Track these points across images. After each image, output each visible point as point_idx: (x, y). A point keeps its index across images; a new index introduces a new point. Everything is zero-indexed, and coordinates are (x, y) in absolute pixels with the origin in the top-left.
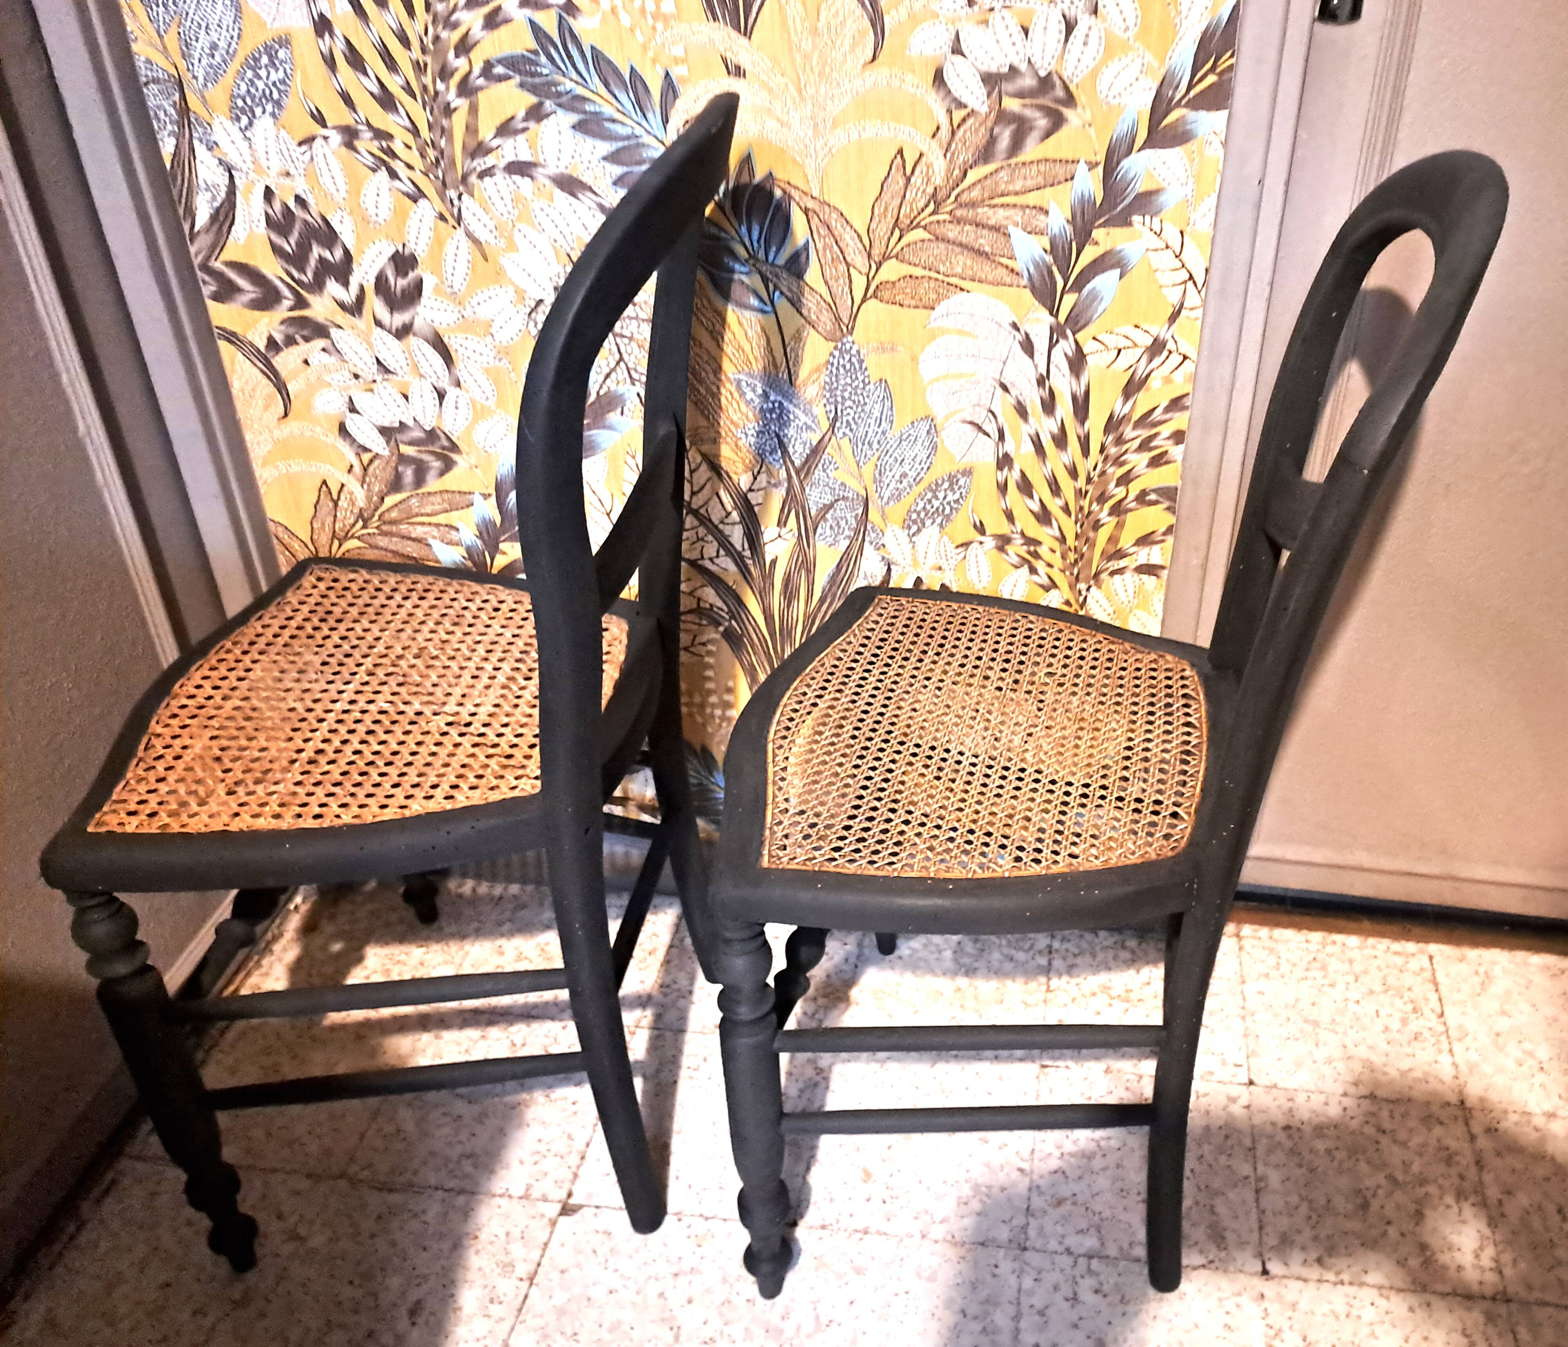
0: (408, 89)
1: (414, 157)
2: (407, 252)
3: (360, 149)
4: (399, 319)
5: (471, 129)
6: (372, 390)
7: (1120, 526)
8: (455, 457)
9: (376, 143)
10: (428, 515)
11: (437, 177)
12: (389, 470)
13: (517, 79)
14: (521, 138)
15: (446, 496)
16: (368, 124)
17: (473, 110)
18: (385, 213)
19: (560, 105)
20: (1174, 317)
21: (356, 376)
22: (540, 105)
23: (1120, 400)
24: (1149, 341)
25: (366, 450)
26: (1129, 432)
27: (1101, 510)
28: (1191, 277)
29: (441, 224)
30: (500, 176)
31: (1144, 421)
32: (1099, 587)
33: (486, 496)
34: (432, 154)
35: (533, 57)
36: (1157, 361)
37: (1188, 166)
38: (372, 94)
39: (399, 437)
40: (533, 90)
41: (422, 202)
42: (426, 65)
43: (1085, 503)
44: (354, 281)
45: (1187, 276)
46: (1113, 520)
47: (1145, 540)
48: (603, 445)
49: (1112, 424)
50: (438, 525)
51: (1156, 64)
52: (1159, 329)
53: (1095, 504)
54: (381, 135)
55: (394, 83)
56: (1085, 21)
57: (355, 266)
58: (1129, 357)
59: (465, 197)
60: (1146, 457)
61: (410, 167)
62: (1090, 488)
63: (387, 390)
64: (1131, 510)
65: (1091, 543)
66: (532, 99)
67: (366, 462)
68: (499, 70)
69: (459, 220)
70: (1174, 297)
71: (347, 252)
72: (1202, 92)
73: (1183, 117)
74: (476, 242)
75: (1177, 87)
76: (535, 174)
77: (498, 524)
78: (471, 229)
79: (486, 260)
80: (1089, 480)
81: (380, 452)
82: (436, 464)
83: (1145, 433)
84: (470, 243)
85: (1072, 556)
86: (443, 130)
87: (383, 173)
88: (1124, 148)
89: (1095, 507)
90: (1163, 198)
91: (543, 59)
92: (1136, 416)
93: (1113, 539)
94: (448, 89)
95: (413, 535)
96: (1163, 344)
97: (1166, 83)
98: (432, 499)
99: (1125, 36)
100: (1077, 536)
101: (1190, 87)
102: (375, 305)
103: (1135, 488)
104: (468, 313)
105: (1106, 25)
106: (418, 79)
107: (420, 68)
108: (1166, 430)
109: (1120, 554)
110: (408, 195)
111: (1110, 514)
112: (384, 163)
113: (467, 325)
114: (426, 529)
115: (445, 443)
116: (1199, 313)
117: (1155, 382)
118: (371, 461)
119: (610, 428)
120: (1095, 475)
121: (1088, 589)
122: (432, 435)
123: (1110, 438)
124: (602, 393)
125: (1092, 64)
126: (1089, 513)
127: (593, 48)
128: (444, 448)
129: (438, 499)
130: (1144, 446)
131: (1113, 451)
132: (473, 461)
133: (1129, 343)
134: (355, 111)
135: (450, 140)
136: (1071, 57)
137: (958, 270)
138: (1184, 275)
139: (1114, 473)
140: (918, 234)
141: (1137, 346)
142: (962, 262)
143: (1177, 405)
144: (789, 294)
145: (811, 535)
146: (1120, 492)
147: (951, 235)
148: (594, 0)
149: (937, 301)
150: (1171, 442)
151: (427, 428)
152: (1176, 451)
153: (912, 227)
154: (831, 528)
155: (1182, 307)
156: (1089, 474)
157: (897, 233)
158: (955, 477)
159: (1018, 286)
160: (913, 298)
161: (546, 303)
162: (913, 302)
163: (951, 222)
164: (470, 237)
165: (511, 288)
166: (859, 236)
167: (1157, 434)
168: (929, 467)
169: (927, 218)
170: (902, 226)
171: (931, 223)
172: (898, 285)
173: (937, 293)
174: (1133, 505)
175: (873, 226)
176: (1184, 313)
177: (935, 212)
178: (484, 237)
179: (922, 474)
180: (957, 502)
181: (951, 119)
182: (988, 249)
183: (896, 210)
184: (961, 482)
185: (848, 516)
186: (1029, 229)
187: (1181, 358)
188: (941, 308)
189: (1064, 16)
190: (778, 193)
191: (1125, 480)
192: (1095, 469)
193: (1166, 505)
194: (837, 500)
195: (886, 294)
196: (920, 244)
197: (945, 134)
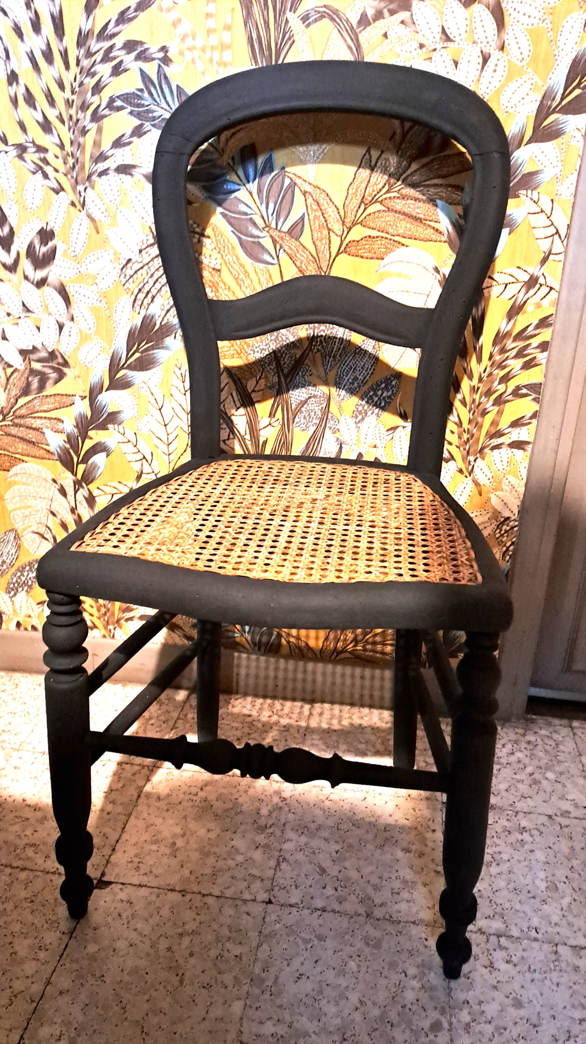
0: (60, 118)
1: (58, 164)
2: (49, 228)
3: (26, 159)
4: (40, 274)
5: (97, 144)
6: (17, 324)
7: (500, 413)
8: (65, 370)
9: (37, 155)
10: (45, 411)
11: (72, 177)
12: (23, 379)
13: (129, 109)
14: (127, 148)
15: (57, 398)
16: (33, 142)
17: (100, 131)
18: (38, 202)
19: (154, 126)
20: (544, 261)
21: (9, 314)
22: (142, 125)
23: (505, 321)
24: (526, 277)
25: (10, 366)
26: (510, 344)
27: (488, 401)
28: (557, 232)
29: (72, 208)
30: (112, 174)
31: (520, 336)
32: (483, 459)
33: (83, 398)
34: (71, 161)
35: (139, 93)
36: (532, 292)
37: (558, 154)
38: (38, 122)
39: (32, 356)
40: (138, 115)
41: (62, 193)
42: (73, 101)
43: (477, 397)
44: (14, 248)
45: (555, 231)
46: (496, 409)
47: (516, 424)
48: (161, 360)
49: (499, 338)
50: (50, 419)
51: (540, 83)
52: (534, 270)
53: (483, 397)
54: (41, 149)
55: (52, 114)
56: (495, 55)
57: (15, 238)
58: (513, 289)
59: (89, 189)
60: (521, 361)
61: (56, 171)
62: (481, 385)
63: (27, 323)
64: (508, 401)
65: (479, 426)
66: (137, 122)
67: (8, 374)
68: (119, 103)
69: (83, 205)
70: (545, 245)
71: (11, 229)
72: (570, 102)
73: (557, 119)
74: (93, 220)
75: (554, 99)
76: (133, 173)
77: (89, 417)
78: (90, 212)
79: (98, 233)
80: (480, 380)
81: (18, 368)
82: (54, 375)
83: (521, 344)
84: (89, 220)
85: (466, 437)
86: (79, 145)
87: (39, 175)
88: (516, 142)
89: (484, 399)
90: (540, 177)
91: (146, 95)
92: (515, 332)
93: (495, 423)
94: (85, 117)
95: (34, 426)
96: (537, 279)
97: (548, 95)
98: (48, 400)
99: (521, 64)
100: (471, 421)
101: (563, 99)
102: (26, 265)
103: (512, 385)
104: (83, 270)
105: (509, 57)
106: (67, 111)
107: (69, 104)
108: (535, 342)
109: (499, 434)
110: (53, 189)
111: (494, 404)
112: (41, 168)
113: (81, 277)
114: (43, 421)
115: (60, 360)
116: (561, 257)
117: (529, 307)
118: (12, 373)
119: (166, 348)
120: (485, 376)
121: (475, 461)
122: (52, 355)
123: (497, 349)
124: (163, 323)
125: (498, 85)
126: (480, 404)
127: (177, 86)
128: (59, 364)
129: (52, 400)
130: (519, 355)
131: (498, 358)
132: (77, 373)
133: (514, 280)
134: (26, 134)
135: (83, 152)
136: (484, 81)
137: (401, 231)
138: (552, 230)
139: (498, 374)
140: (377, 207)
141: (518, 281)
142: (404, 226)
143: (544, 323)
144: (289, 251)
145: (291, 423)
146: (502, 388)
147: (398, 207)
148: (181, 53)
149: (386, 253)
150: (538, 350)
151: (50, 350)
152: (542, 357)
153: (372, 202)
154: (305, 418)
155: (550, 253)
156: (480, 375)
157: (363, 206)
158: (390, 379)
159: (440, 241)
160: (370, 252)
161: (133, 261)
162: (370, 255)
163: (398, 198)
164: (89, 216)
165: (112, 252)
166: (338, 209)
167: (529, 345)
168: (372, 373)
169: (383, 196)
170: (366, 202)
171: (386, 199)
172: (360, 243)
173: (386, 248)
174: (510, 398)
175: (347, 202)
176: (551, 257)
177: (387, 192)
178: (97, 215)
179: (368, 378)
180: (389, 397)
181: (403, 127)
182: (421, 216)
183: (363, 191)
184: (394, 383)
185: (316, 408)
186: (450, 201)
187: (549, 289)
188: (388, 258)
189: (482, 52)
190: (287, 181)
191: (505, 379)
192: (485, 371)
193: (534, 396)
194: (310, 398)
195: (352, 250)
196: (377, 214)
197: (398, 137)
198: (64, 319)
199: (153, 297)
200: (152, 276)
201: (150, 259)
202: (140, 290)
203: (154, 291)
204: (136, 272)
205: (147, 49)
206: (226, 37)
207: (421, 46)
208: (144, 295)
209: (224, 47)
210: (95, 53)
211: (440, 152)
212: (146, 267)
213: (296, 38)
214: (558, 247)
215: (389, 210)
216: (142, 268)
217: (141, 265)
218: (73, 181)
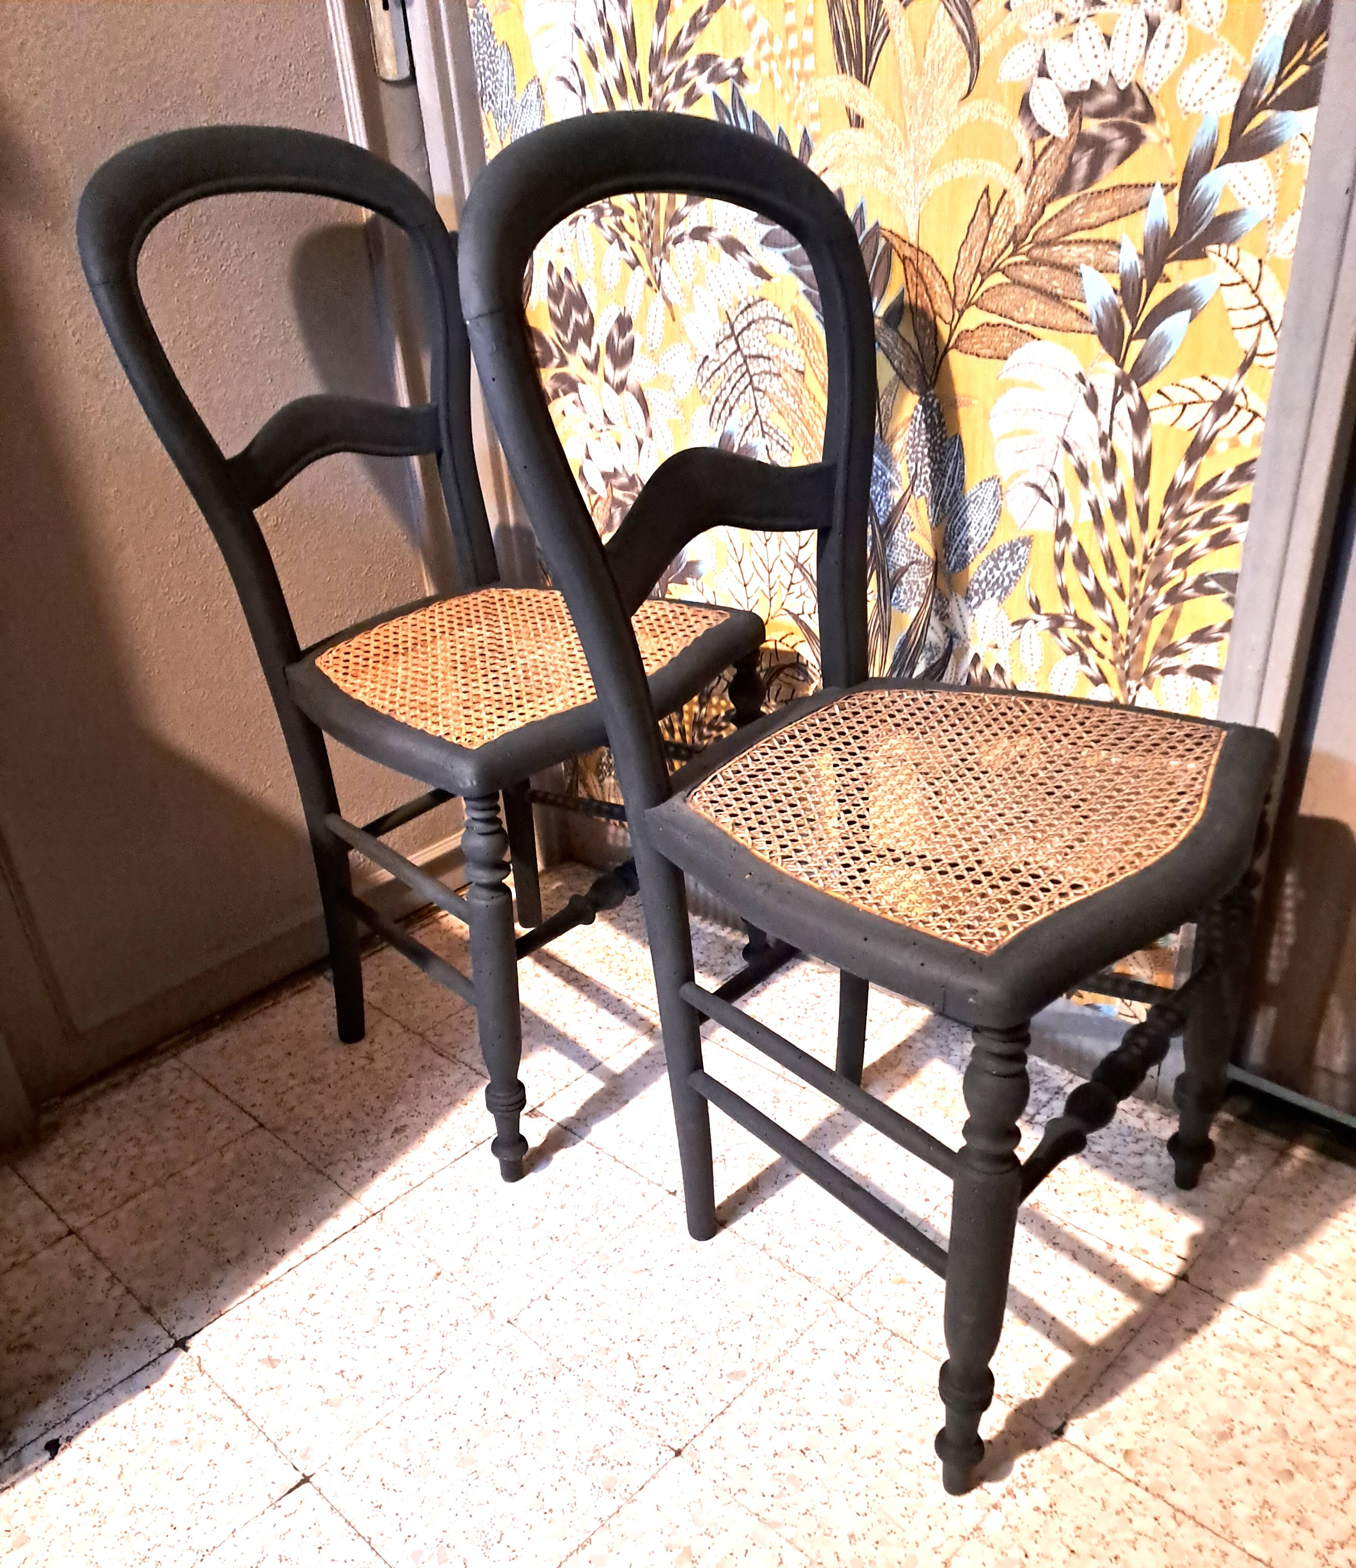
1: (635, 229)
2: (626, 315)
3: (603, 224)
4: (617, 376)
6: (599, 438)
7: (1175, 615)
11: (648, 246)
14: (701, 204)
16: (610, 202)
18: (615, 281)
20: (1244, 366)
21: (591, 426)
23: (1183, 464)
24: (1216, 395)
25: (593, 493)
26: (1190, 504)
27: (1156, 595)
28: (1267, 317)
29: (647, 288)
30: (687, 241)
31: (1205, 492)
32: (1150, 687)
34: (646, 224)
36: (1225, 419)
37: (1271, 181)
39: (613, 482)
41: (637, 268)
43: (1141, 585)
44: (594, 341)
45: (1263, 315)
46: (1168, 608)
47: (1198, 636)
49: (1174, 494)
51: (1240, 60)
52: (1229, 382)
53: (1150, 587)
54: (617, 211)
56: (1167, 20)
57: (595, 327)
58: (1195, 413)
59: (664, 263)
60: (1205, 536)
61: (632, 238)
62: (1147, 567)
63: (608, 439)
64: (1187, 598)
65: (1142, 632)
67: (591, 504)
69: (659, 284)
70: (1245, 341)
71: (591, 316)
72: (1288, 89)
73: (1268, 120)
74: (669, 304)
75: (1263, 85)
76: (709, 238)
78: (666, 292)
79: (674, 320)
80: (1146, 559)
81: (601, 496)
83: (1207, 506)
84: (664, 304)
85: (1124, 648)
87: (616, 246)
88: (1202, 164)
89: (1151, 591)
90: (1241, 222)
92: (1199, 485)
93: (1166, 631)
96: (1232, 397)
97: (1251, 82)
99: (1209, 31)
100: (1130, 624)
101: (1277, 82)
102: (606, 363)
103: (1193, 572)
104: (660, 370)
105: (1189, 21)
108: (1229, 503)
109: (1173, 650)
110: (629, 264)
111: (1166, 601)
112: (617, 236)
113: (658, 380)
116: (1272, 360)
117: (1220, 445)
118: (595, 503)
120: (1152, 552)
121: (1137, 688)
123: (1170, 510)
125: (1172, 69)
126: (1145, 597)
127: (752, 112)
130: (1206, 522)
131: (1172, 525)
133: (1196, 398)
136: (1151, 64)
137: (1031, 316)
138: (1260, 314)
139: (1172, 551)
140: (997, 278)
141: (1202, 400)
142: (1035, 307)
143: (1243, 472)
144: (885, 346)
145: (888, 598)
146: (1177, 576)
147: (1026, 278)
148: (757, 66)
149: (1012, 349)
150: (1234, 518)
151: (630, 475)
152: (1239, 530)
153: (992, 271)
154: (905, 593)
155: (1255, 354)
156: (1146, 551)
157: (979, 278)
158: (1015, 545)
159: (1086, 332)
160: (989, 347)
161: (710, 359)
162: (989, 352)
163: (1027, 263)
164: (665, 298)
165: (688, 346)
166: (946, 283)
167: (1221, 508)
168: (993, 534)
169: (1006, 261)
170: (983, 270)
171: (1009, 265)
172: (977, 333)
173: (1011, 342)
174: (1190, 592)
175: (959, 272)
176: (1257, 360)
177: (1014, 253)
178: (673, 298)
179: (986, 540)
180: (1016, 573)
181: (1034, 149)
182: (1059, 291)
183: (979, 253)
184: (1021, 552)
185: (920, 580)
186: (1100, 267)
187: (1251, 415)
188: (1013, 358)
189: (1147, 17)
190: (882, 242)
191: (1183, 561)
192: (1152, 545)
193: (1226, 595)
194: (912, 563)
195: (965, 344)
196: (998, 289)
197: (1027, 167)
198: (643, 435)
199: (731, 409)
200: (729, 380)
201: (726, 356)
202: (717, 399)
203: (732, 400)
204: (713, 374)
205: (721, 65)
206: (808, 35)
207: (1058, 17)
208: (722, 405)
209: (806, 50)
210: (667, 77)
211: (1085, 188)
212: (723, 368)
213: (892, 24)
214: (1268, 343)
215: (1017, 283)
216: (719, 368)
217: (717, 364)
218: (649, 251)
